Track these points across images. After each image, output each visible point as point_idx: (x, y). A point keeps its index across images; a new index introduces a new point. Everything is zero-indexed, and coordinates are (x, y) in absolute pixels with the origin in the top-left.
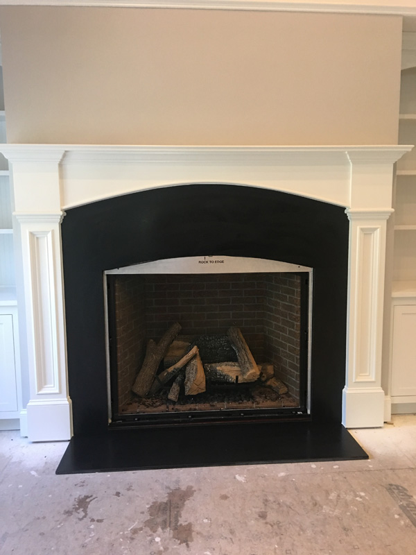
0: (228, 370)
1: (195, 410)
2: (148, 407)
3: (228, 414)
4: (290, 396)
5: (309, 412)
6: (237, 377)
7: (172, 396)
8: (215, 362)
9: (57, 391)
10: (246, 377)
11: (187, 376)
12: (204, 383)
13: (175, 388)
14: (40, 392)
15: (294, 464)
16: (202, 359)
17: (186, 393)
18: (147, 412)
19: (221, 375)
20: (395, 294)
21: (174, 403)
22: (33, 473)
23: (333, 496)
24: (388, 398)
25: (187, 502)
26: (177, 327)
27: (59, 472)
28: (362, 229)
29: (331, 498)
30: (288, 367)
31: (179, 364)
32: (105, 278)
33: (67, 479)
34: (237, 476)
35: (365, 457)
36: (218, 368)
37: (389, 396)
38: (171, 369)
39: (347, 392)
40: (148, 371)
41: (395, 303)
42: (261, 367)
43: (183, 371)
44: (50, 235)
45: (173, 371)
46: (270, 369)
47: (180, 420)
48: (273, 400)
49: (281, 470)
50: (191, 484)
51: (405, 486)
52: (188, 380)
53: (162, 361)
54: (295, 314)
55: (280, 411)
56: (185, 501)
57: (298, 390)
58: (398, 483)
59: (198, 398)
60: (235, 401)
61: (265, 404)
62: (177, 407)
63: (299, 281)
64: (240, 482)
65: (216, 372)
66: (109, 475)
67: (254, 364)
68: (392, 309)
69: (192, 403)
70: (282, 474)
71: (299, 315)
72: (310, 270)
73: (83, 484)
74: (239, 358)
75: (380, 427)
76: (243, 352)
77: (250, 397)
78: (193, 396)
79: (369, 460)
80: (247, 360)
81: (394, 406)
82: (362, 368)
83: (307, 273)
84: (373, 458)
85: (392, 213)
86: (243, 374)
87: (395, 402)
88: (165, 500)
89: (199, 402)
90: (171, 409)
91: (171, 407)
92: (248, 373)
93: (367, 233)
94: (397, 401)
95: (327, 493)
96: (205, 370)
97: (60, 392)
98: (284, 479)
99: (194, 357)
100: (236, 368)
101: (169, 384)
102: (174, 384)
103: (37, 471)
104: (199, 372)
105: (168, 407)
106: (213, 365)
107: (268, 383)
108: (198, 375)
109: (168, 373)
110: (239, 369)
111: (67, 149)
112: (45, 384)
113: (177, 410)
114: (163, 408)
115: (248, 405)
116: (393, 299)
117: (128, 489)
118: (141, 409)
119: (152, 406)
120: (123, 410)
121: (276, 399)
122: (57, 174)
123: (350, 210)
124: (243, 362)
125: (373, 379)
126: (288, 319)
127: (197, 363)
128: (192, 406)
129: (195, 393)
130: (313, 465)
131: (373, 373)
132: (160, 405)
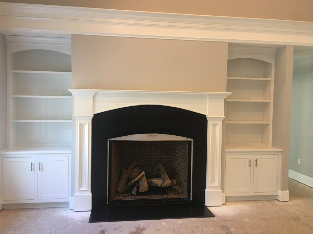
0: (158, 182)
1: (143, 198)
2: (123, 197)
3: (157, 200)
4: (183, 193)
5: (191, 200)
6: (161, 185)
7: (134, 192)
8: (152, 178)
9: (87, 189)
10: (165, 184)
11: (140, 184)
12: (147, 187)
13: (135, 189)
14: (79, 190)
15: (185, 219)
16: (146, 177)
17: (140, 191)
18: (123, 199)
19: (154, 184)
20: (226, 150)
21: (134, 195)
22: (79, 222)
23: (200, 229)
24: (224, 194)
25: (143, 232)
26: (135, 163)
27: (90, 222)
28: (212, 124)
29: (199, 230)
30: (182, 181)
31: (137, 179)
32: (108, 142)
33: (94, 224)
34: (162, 223)
35: (213, 216)
36: (153, 181)
37: (224, 193)
38: (133, 181)
39: (207, 191)
40: (123, 181)
41: (226, 154)
42: (171, 180)
43: (138, 182)
44: (87, 125)
45: (134, 182)
46: (175, 181)
47: (137, 203)
48: (176, 195)
49: (180, 221)
50: (144, 226)
51: (228, 226)
52: (141, 186)
53: (129, 178)
54: (186, 158)
55: (179, 199)
56: (143, 231)
57: (187, 190)
58: (226, 225)
59: (145, 193)
60: (160, 195)
61: (173, 196)
62: (136, 197)
63: (187, 144)
64: (164, 225)
65: (152, 182)
66: (111, 223)
67: (169, 179)
68: (225, 157)
69: (142, 195)
70: (180, 222)
71: (187, 158)
72: (192, 140)
73: (101, 226)
74: (162, 176)
75: (220, 206)
76: (164, 174)
77: (166, 193)
78: (142, 193)
79: (215, 218)
80: (165, 177)
81: (226, 197)
82: (213, 181)
83: (191, 141)
84: (216, 217)
85: (224, 118)
86: (164, 183)
87: (227, 196)
88: (135, 231)
89: (145, 195)
90: (133, 198)
91: (133, 197)
92: (166, 183)
93: (215, 125)
94: (227, 195)
95: (198, 228)
96: (147, 182)
97: (88, 190)
98: (181, 224)
99: (143, 176)
100: (161, 181)
101: (132, 187)
102: (134, 188)
103: (80, 222)
104: (145, 182)
105: (132, 197)
106: (151, 179)
107: (174, 188)
108: (145, 184)
109: (132, 183)
110: (162, 181)
111: (97, 91)
112: (82, 186)
113: (136, 198)
114: (130, 197)
115: (165, 197)
116: (225, 152)
117: (120, 228)
118: (120, 198)
119: (125, 197)
120: (113, 198)
121: (178, 194)
122: (92, 100)
123: (208, 117)
124: (164, 178)
125: (217, 185)
126: (183, 160)
127: (144, 178)
128: (142, 197)
129: (143, 191)
130: (193, 219)
131: (217, 183)
132: (128, 196)
